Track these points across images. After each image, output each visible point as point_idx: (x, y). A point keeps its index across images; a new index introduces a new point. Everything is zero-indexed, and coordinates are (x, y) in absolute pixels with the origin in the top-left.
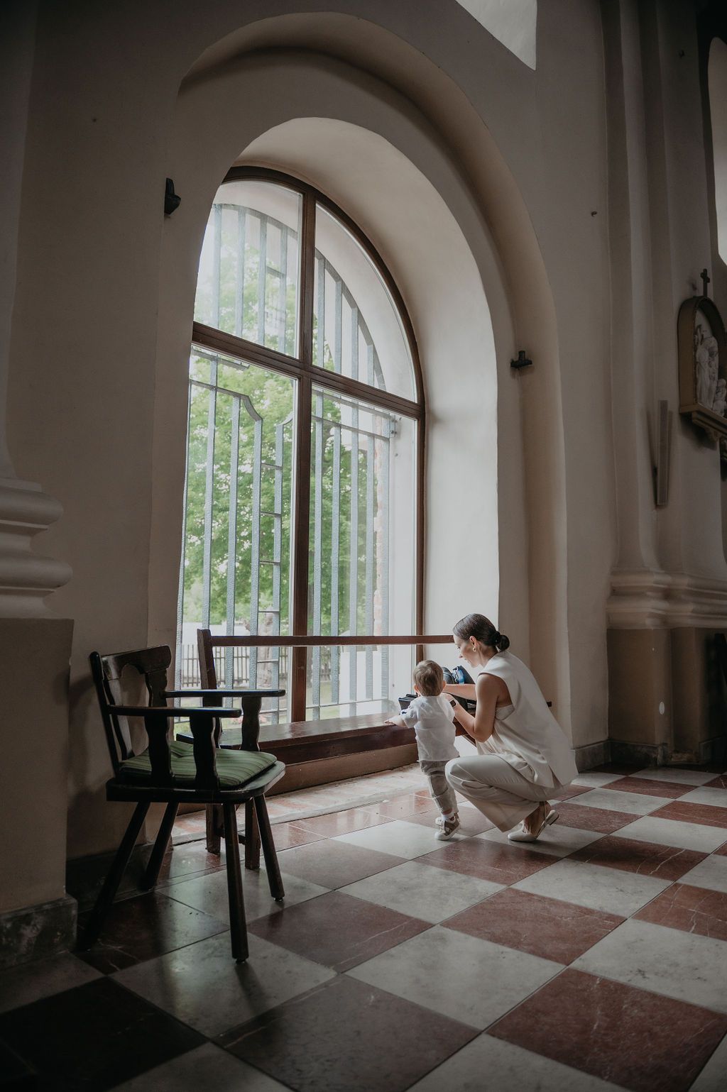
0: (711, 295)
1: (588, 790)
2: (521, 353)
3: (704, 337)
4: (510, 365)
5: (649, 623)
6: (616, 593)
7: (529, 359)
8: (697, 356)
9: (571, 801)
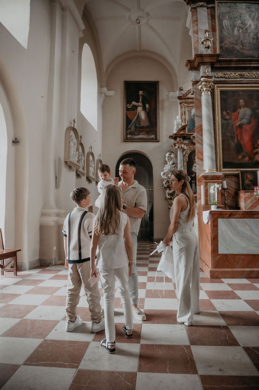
0: (76, 127)
1: (31, 274)
2: (16, 139)
3: (73, 139)
4: (12, 142)
5: (52, 224)
6: (43, 214)
7: (19, 141)
8: (70, 145)
9: (27, 278)
